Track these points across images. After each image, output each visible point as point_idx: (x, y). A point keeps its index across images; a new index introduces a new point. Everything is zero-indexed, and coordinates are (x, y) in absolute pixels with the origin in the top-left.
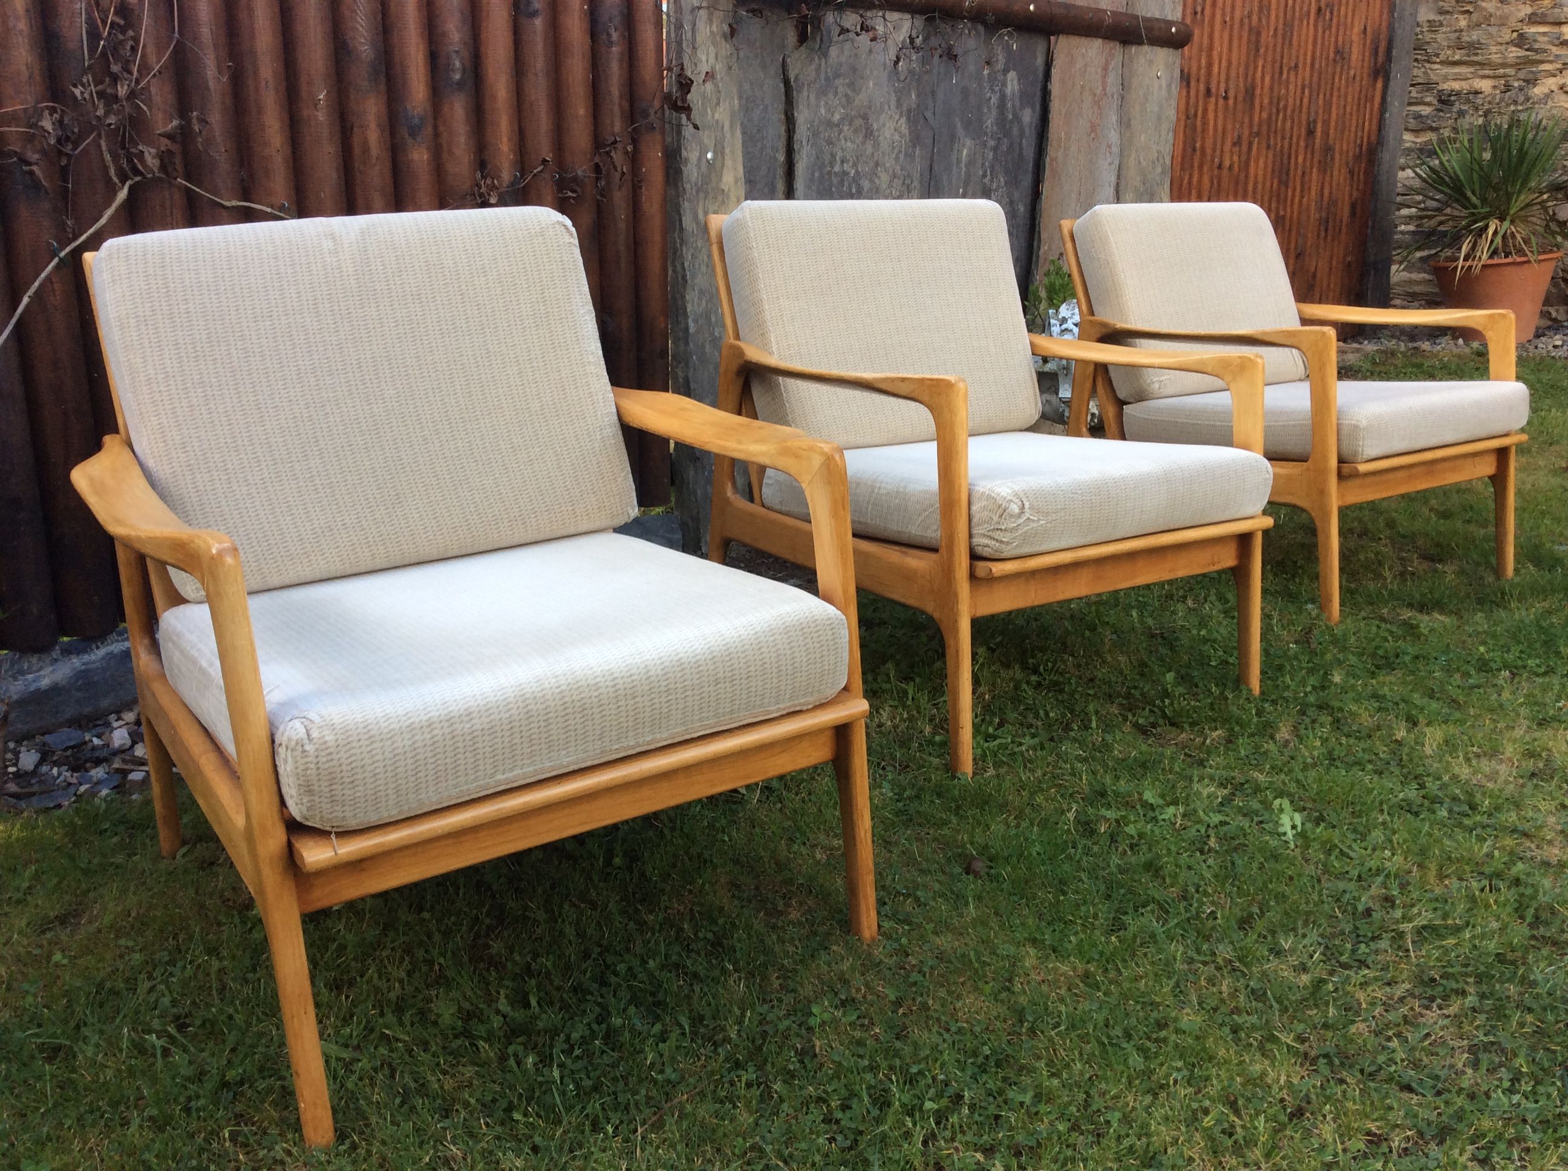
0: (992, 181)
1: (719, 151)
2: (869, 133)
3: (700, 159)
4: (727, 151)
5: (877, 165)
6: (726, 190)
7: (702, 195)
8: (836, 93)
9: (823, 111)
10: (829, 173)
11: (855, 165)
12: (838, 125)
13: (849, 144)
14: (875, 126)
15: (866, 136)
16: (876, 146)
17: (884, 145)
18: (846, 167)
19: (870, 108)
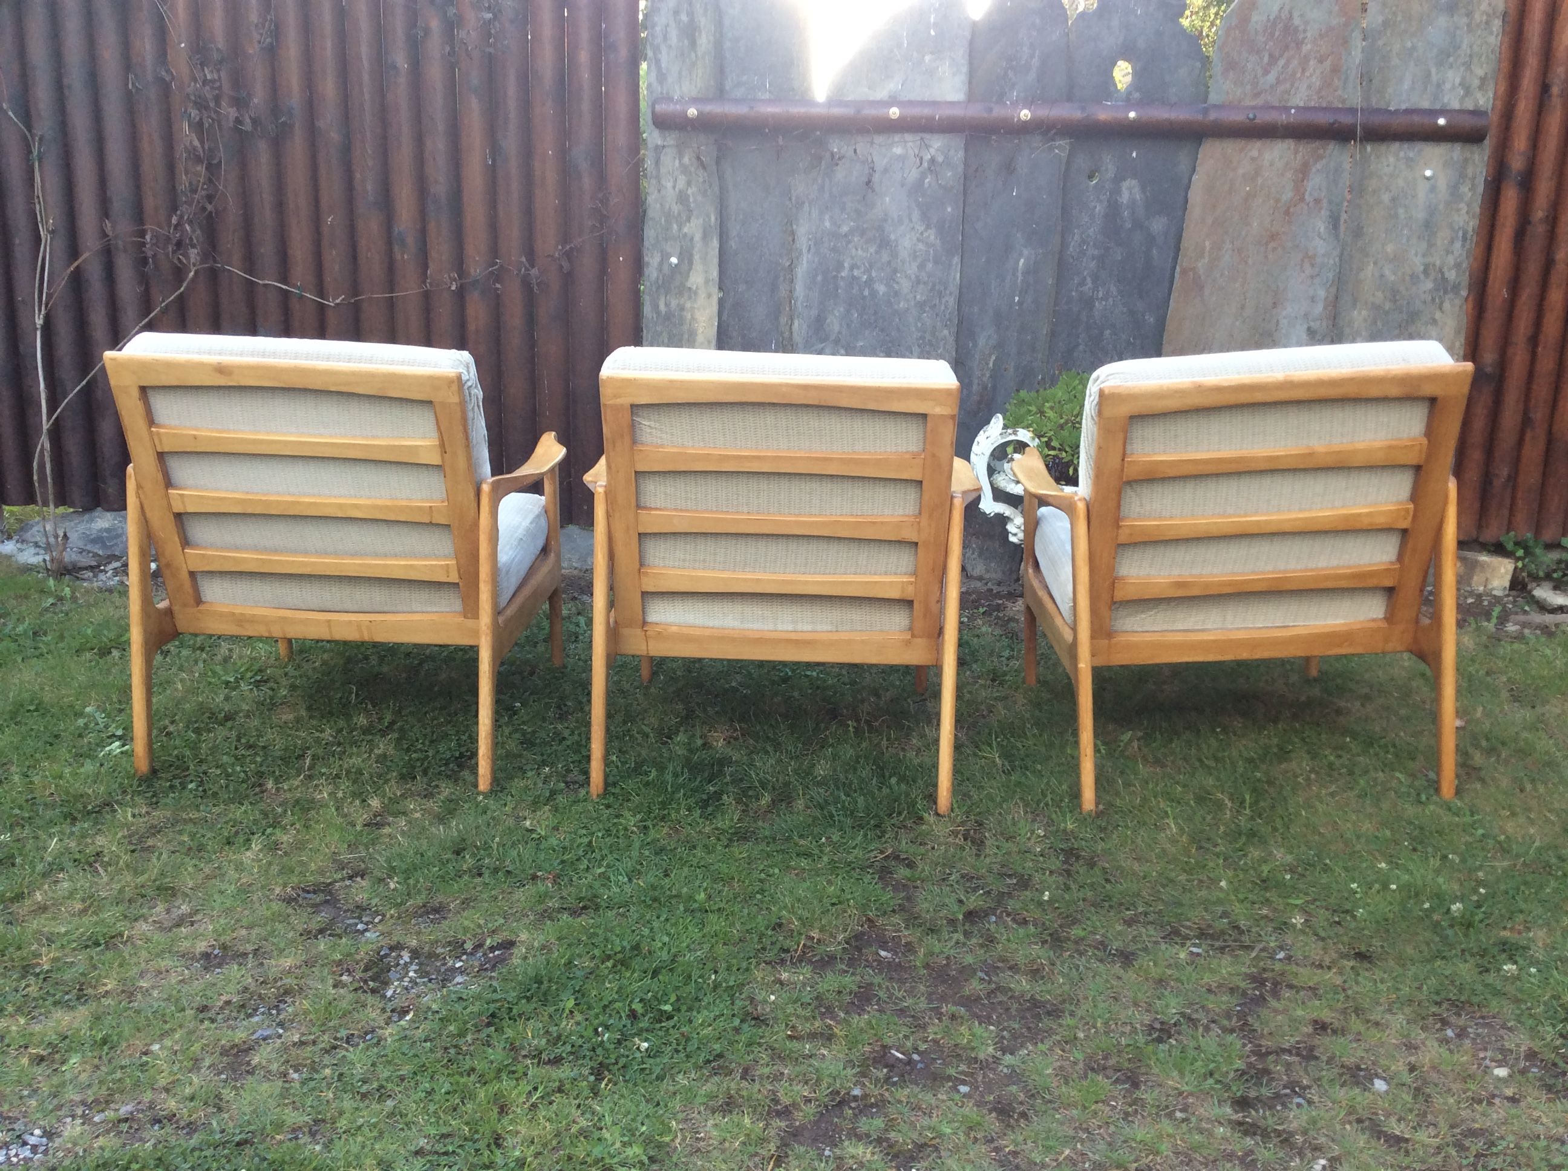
0: (1095, 288)
1: (686, 257)
2: (884, 243)
3: (661, 263)
4: (696, 257)
5: (895, 271)
6: (694, 288)
7: (662, 291)
8: (843, 209)
9: (827, 224)
10: (836, 277)
11: (868, 271)
12: (846, 235)
13: (860, 252)
14: (893, 237)
15: (880, 247)
16: (894, 255)
17: (904, 254)
18: (856, 273)
19: (885, 220)
